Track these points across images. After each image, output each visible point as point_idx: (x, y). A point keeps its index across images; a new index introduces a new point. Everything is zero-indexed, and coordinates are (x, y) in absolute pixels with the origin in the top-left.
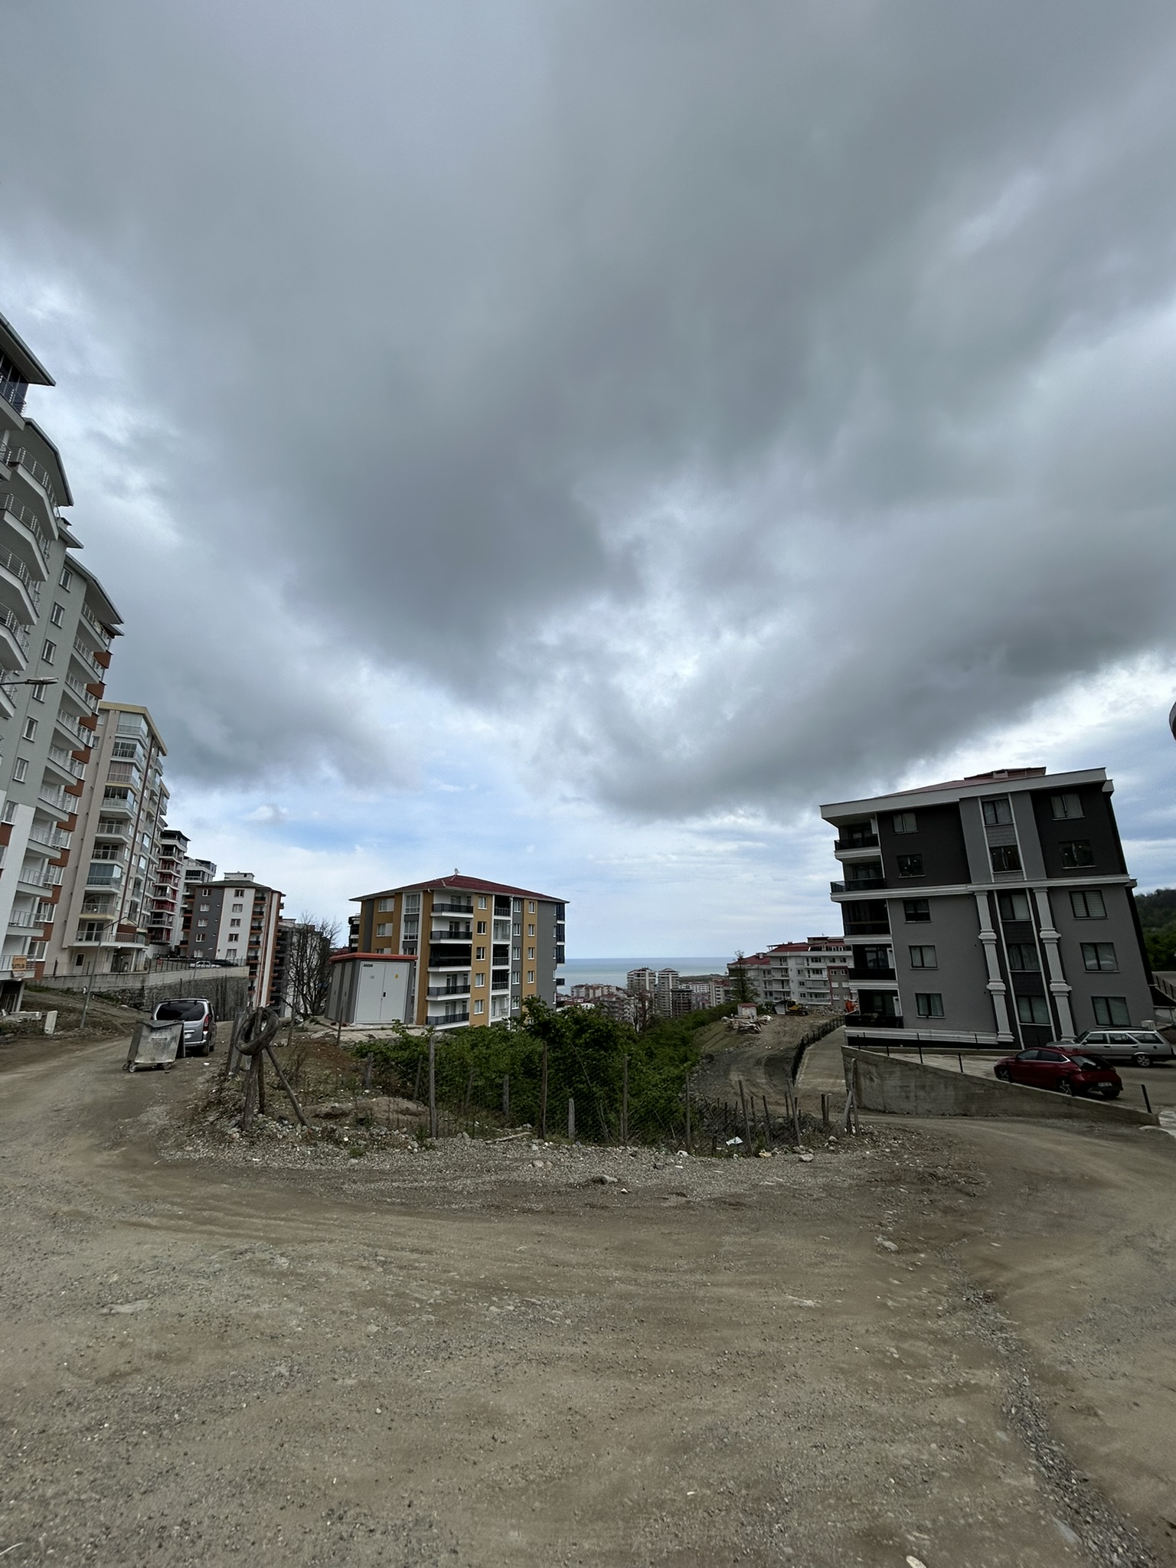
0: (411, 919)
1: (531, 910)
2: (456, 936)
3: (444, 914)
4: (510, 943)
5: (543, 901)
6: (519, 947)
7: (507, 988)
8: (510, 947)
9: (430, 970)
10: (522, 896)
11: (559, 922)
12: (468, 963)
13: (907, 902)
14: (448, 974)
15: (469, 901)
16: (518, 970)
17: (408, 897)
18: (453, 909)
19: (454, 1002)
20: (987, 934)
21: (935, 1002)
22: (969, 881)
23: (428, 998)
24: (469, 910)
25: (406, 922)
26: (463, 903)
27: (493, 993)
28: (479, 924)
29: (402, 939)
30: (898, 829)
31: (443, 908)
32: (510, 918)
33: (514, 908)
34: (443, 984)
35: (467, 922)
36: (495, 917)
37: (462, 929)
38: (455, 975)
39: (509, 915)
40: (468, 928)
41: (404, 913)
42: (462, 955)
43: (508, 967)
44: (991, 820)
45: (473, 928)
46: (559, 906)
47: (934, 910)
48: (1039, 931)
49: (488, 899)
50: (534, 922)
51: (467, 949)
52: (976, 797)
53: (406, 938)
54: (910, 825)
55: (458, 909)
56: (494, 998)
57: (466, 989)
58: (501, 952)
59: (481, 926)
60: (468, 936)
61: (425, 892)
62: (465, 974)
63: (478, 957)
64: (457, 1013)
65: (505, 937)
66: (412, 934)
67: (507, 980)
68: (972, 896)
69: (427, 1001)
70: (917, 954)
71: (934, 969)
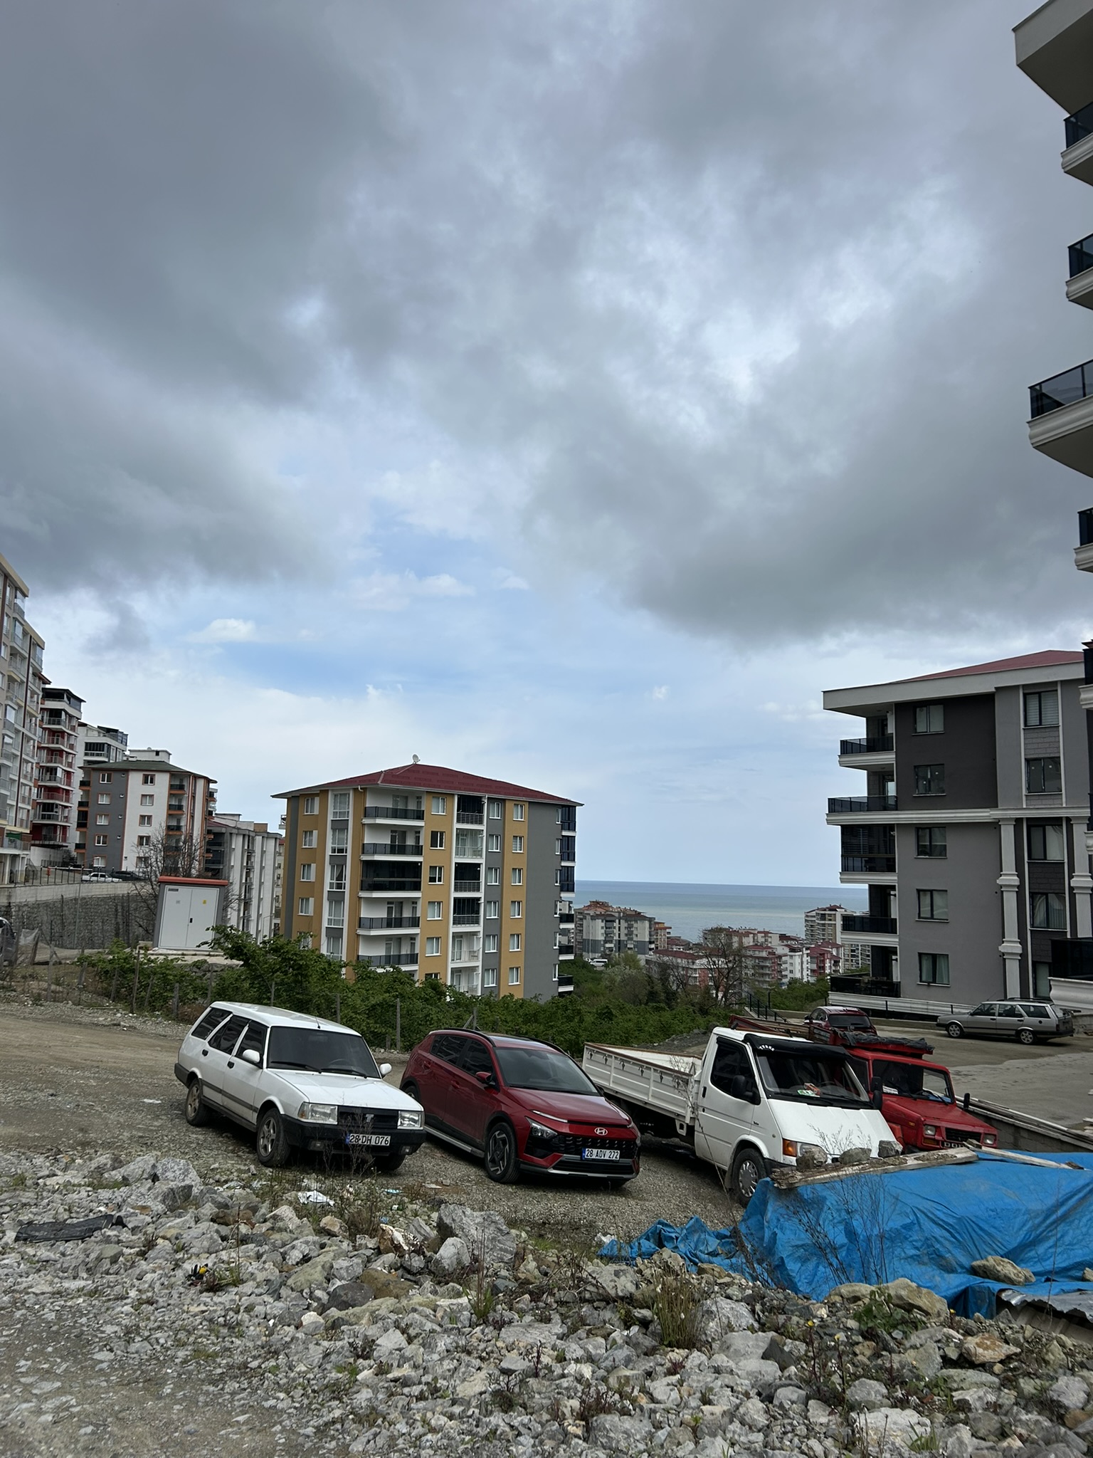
0: (340, 826)
1: (517, 816)
2: (402, 850)
3: (379, 821)
4: (482, 861)
5: (538, 801)
6: (496, 866)
7: (477, 922)
8: (483, 869)
9: (363, 894)
10: (505, 793)
11: (564, 833)
12: (417, 887)
13: (919, 829)
14: (390, 901)
15: (419, 803)
16: (496, 898)
17: (336, 796)
18: (395, 814)
19: (399, 939)
20: (1009, 877)
21: (941, 964)
22: (994, 804)
23: (360, 932)
24: (420, 816)
25: (334, 829)
26: (412, 806)
27: (454, 929)
28: (434, 834)
29: (329, 852)
30: (921, 728)
31: (377, 812)
32: (483, 827)
33: (490, 813)
34: (383, 914)
35: (417, 831)
36: (457, 826)
37: (410, 842)
38: (400, 903)
39: (481, 822)
40: (418, 839)
41: (330, 817)
42: (407, 876)
43: (480, 894)
44: (1034, 720)
45: (425, 840)
46: (567, 810)
47: (952, 843)
48: (1071, 877)
49: (448, 800)
50: (524, 831)
51: (416, 868)
52: (1017, 687)
53: (334, 851)
54: (933, 723)
55: (405, 814)
56: (455, 935)
57: (415, 922)
58: (467, 874)
59: (436, 838)
60: (418, 850)
61: (356, 790)
62: (414, 902)
63: (432, 879)
64: (403, 952)
65: (477, 853)
66: (341, 846)
67: (478, 912)
68: (995, 826)
69: (358, 935)
70: (926, 900)
71: (944, 922)
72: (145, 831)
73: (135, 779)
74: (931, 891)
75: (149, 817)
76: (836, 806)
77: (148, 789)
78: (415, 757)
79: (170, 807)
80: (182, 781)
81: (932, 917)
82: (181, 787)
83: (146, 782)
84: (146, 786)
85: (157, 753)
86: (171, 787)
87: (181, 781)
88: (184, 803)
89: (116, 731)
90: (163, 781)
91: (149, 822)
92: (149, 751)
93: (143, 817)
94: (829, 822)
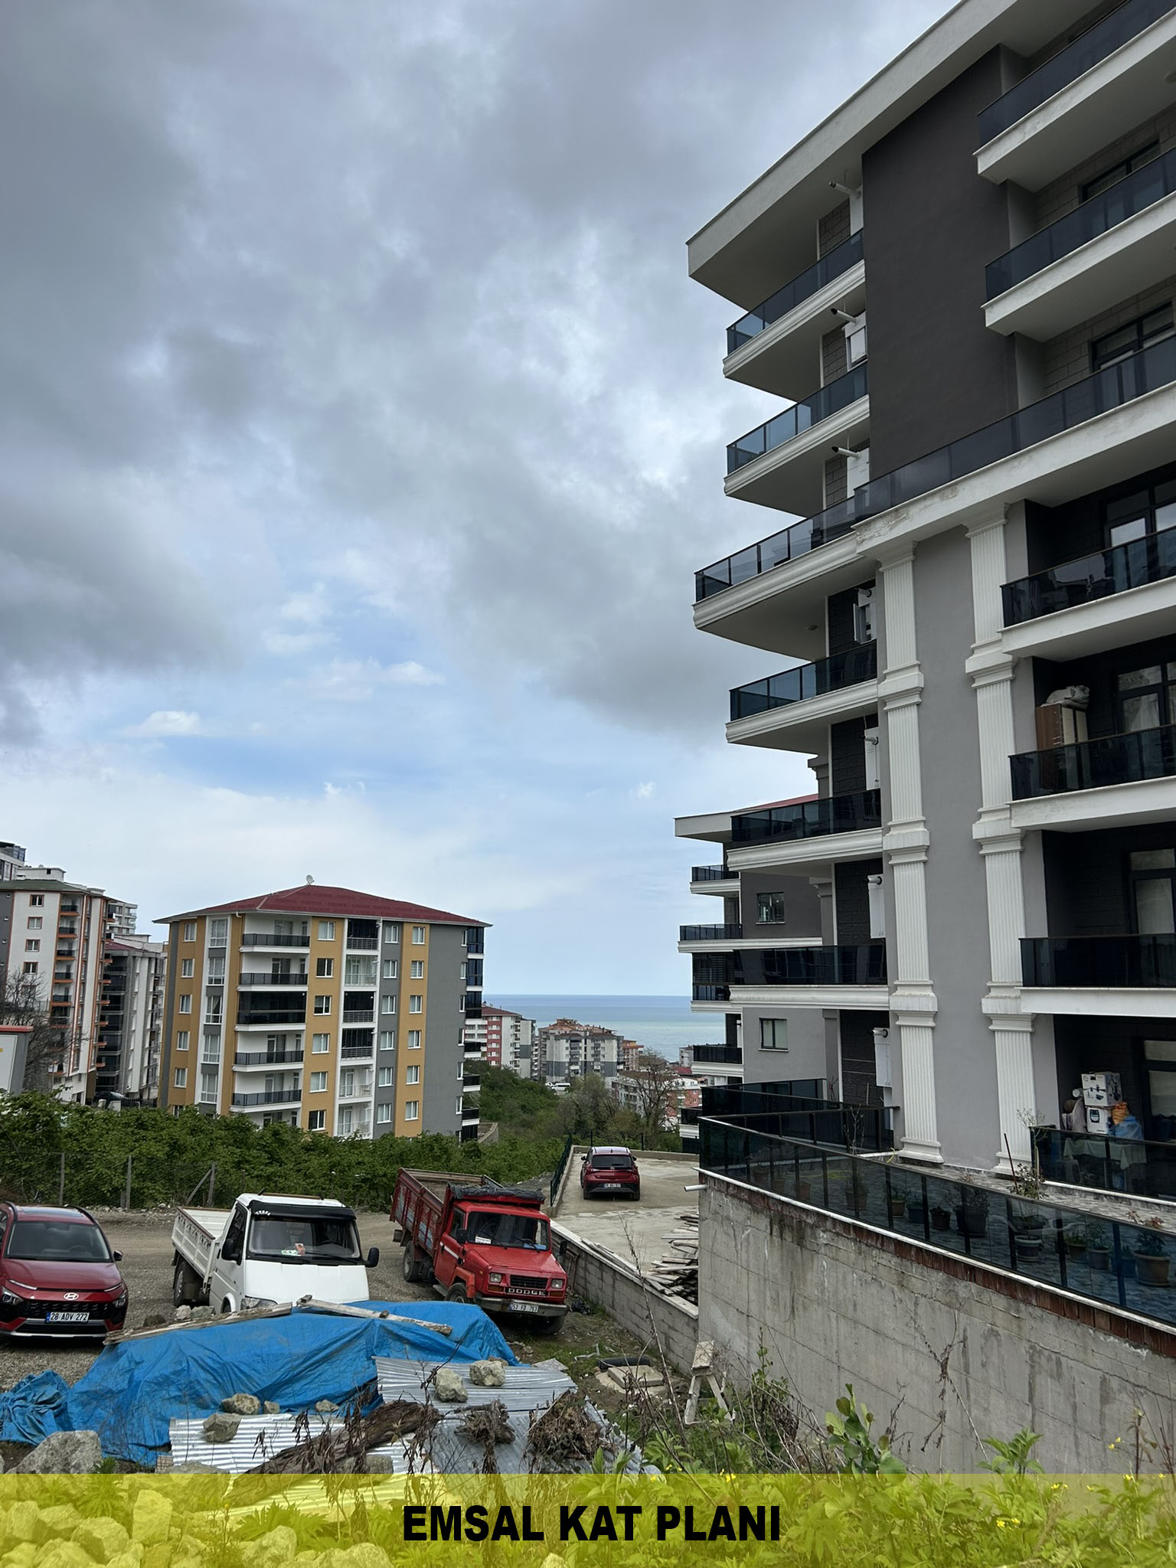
0: (217, 955)
1: (417, 939)
2: (285, 979)
3: (257, 949)
4: (375, 988)
5: (440, 923)
6: (392, 992)
7: (370, 1054)
8: (376, 998)
9: (240, 1028)
10: (403, 914)
11: (471, 956)
12: (300, 1019)
14: (271, 1035)
15: (305, 929)
16: (391, 1027)
17: (214, 922)
18: (278, 941)
19: (282, 1074)
23: (236, 1068)
24: (305, 942)
25: (211, 958)
26: (297, 932)
27: (343, 1062)
28: (321, 963)
29: (205, 983)
31: (256, 940)
32: (378, 953)
33: (386, 937)
34: (263, 1049)
35: (302, 958)
36: (347, 952)
37: (294, 970)
38: (283, 1036)
39: (375, 947)
40: (303, 967)
41: (208, 945)
42: (290, 1007)
43: (374, 1025)
45: (310, 968)
46: (474, 933)
49: (337, 924)
50: (424, 955)
51: (299, 999)
53: (210, 981)
55: (289, 942)
56: (344, 1070)
57: (298, 1057)
58: (358, 1003)
59: (323, 966)
60: (302, 979)
61: (234, 915)
62: (298, 1034)
63: (318, 1010)
64: (286, 1089)
65: (371, 980)
66: (218, 976)
67: (370, 1044)
69: (234, 1072)
70: (768, 1028)
71: (784, 1051)
72: (32, 957)
73: (22, 900)
74: (773, 1020)
75: (37, 942)
76: (688, 934)
77: (36, 911)
78: (309, 877)
79: (60, 930)
80: (73, 902)
81: (774, 1047)
82: (74, 908)
83: (33, 903)
84: (33, 908)
85: (49, 871)
86: (62, 908)
87: (73, 900)
88: (77, 926)
89: (12, 845)
90: (52, 902)
91: (37, 948)
92: (41, 868)
93: (29, 942)
94: (681, 950)
